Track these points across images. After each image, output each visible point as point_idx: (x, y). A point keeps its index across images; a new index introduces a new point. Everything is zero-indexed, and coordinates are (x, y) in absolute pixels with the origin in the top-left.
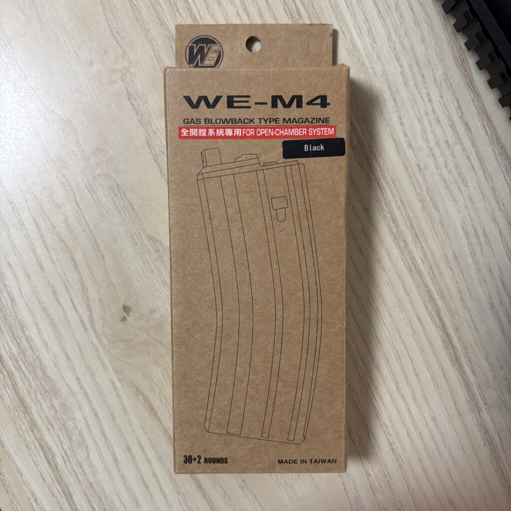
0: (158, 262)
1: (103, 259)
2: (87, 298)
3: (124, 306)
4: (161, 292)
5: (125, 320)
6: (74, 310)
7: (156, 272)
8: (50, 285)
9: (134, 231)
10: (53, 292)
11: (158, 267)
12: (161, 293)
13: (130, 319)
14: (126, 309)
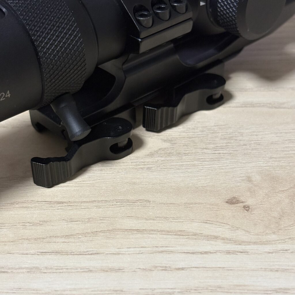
0: (184, 157)
1: (149, 202)
2: (195, 235)
3: (227, 202)
4: (225, 165)
5: (248, 207)
6: (205, 255)
7: (196, 162)
8: (151, 270)
9: (132, 165)
10: (162, 270)
11: (191, 159)
12: (227, 166)
13: (250, 202)
14: (232, 201)
